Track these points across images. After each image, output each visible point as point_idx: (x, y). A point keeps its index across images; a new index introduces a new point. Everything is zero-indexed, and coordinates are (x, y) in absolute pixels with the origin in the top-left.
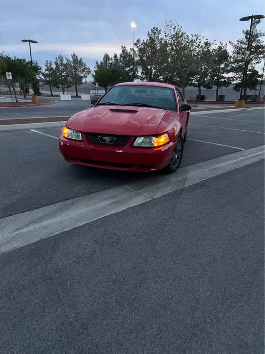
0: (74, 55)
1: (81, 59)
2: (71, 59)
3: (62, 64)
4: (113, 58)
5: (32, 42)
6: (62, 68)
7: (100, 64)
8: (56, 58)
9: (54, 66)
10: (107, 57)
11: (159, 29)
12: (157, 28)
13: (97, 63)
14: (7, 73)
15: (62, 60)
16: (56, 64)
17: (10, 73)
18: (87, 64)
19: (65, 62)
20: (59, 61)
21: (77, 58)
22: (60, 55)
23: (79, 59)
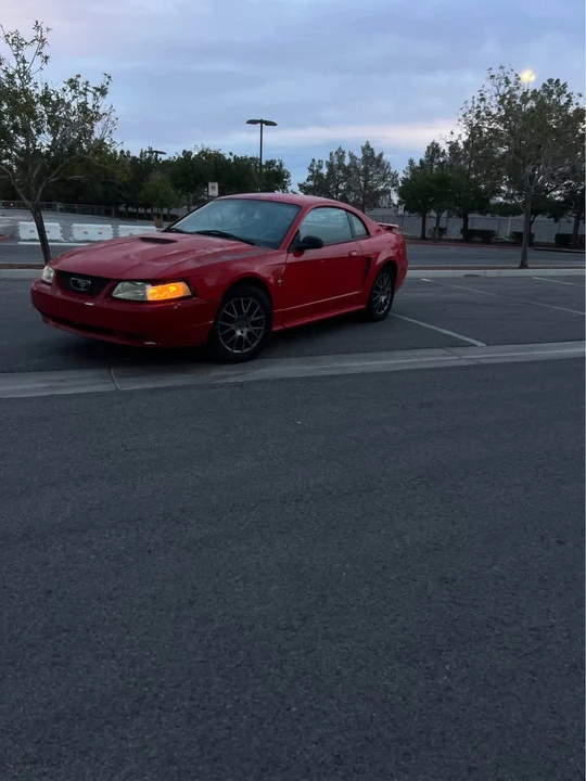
0: (368, 147)
1: (381, 155)
2: (359, 155)
3: (341, 166)
4: (447, 151)
5: (268, 123)
6: (341, 174)
7: (417, 164)
8: (331, 154)
9: (324, 171)
10: (434, 150)
11: (562, 83)
12: (558, 80)
13: (411, 162)
14: (210, 184)
15: (341, 158)
16: (330, 165)
17: (216, 185)
18: (391, 165)
19: (347, 162)
20: (336, 159)
21: (373, 153)
22: (340, 149)
23: (377, 155)
